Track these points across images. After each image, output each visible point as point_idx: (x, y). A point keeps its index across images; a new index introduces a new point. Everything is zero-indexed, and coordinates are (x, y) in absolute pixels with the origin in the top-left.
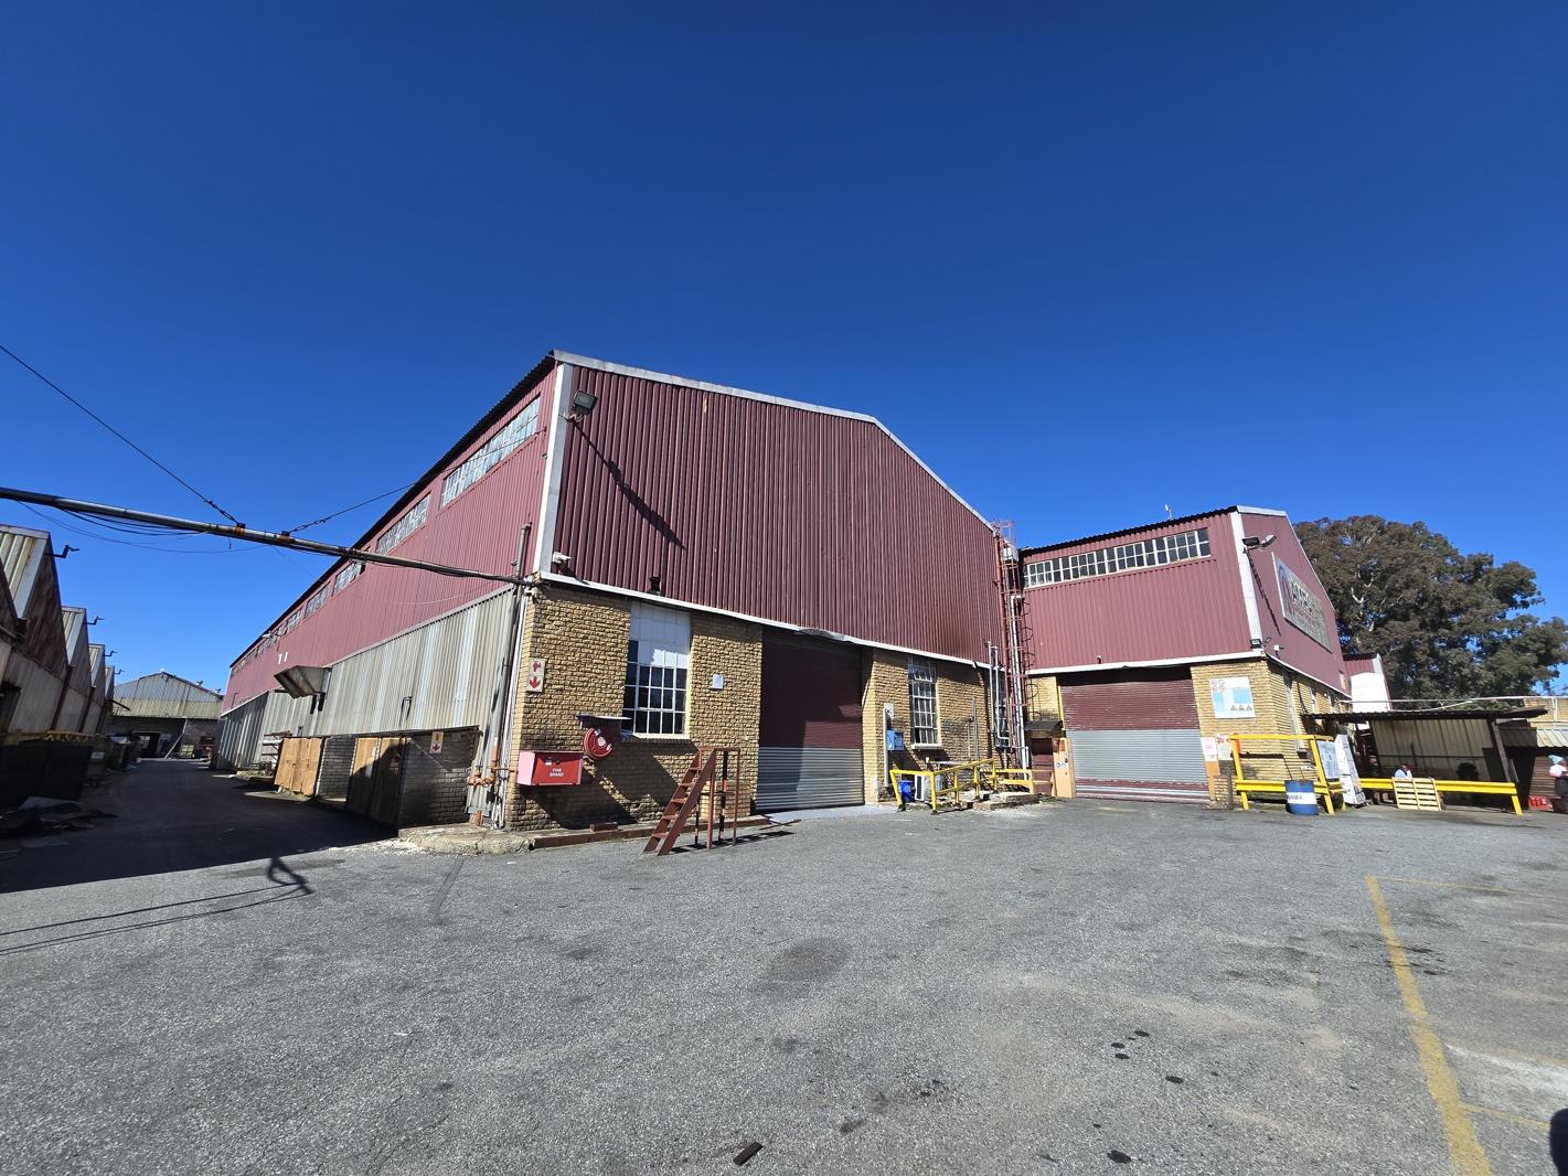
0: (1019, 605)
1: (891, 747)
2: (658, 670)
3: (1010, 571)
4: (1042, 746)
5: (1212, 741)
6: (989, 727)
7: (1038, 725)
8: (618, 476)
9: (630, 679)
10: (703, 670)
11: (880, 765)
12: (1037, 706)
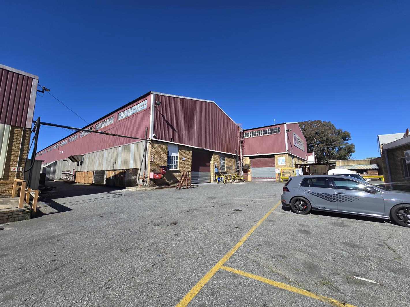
0: (242, 142)
1: (216, 171)
2: (172, 157)
3: (241, 134)
4: (245, 171)
5: (277, 169)
6: (235, 167)
7: (245, 167)
8: (164, 118)
9: (168, 159)
10: (181, 156)
11: (214, 175)
12: (245, 163)
